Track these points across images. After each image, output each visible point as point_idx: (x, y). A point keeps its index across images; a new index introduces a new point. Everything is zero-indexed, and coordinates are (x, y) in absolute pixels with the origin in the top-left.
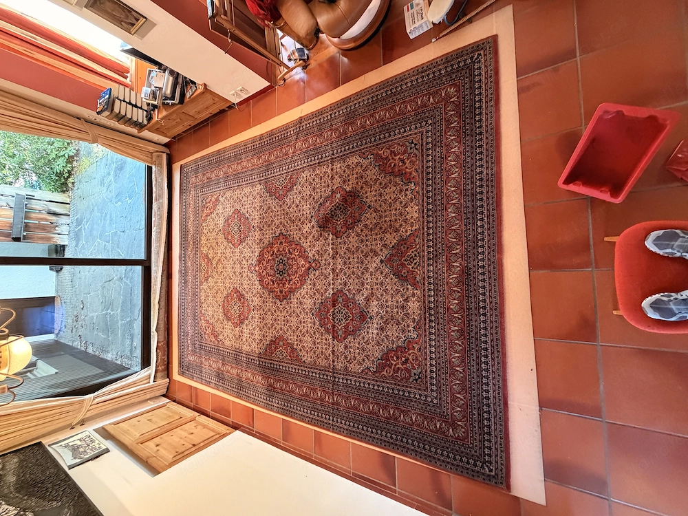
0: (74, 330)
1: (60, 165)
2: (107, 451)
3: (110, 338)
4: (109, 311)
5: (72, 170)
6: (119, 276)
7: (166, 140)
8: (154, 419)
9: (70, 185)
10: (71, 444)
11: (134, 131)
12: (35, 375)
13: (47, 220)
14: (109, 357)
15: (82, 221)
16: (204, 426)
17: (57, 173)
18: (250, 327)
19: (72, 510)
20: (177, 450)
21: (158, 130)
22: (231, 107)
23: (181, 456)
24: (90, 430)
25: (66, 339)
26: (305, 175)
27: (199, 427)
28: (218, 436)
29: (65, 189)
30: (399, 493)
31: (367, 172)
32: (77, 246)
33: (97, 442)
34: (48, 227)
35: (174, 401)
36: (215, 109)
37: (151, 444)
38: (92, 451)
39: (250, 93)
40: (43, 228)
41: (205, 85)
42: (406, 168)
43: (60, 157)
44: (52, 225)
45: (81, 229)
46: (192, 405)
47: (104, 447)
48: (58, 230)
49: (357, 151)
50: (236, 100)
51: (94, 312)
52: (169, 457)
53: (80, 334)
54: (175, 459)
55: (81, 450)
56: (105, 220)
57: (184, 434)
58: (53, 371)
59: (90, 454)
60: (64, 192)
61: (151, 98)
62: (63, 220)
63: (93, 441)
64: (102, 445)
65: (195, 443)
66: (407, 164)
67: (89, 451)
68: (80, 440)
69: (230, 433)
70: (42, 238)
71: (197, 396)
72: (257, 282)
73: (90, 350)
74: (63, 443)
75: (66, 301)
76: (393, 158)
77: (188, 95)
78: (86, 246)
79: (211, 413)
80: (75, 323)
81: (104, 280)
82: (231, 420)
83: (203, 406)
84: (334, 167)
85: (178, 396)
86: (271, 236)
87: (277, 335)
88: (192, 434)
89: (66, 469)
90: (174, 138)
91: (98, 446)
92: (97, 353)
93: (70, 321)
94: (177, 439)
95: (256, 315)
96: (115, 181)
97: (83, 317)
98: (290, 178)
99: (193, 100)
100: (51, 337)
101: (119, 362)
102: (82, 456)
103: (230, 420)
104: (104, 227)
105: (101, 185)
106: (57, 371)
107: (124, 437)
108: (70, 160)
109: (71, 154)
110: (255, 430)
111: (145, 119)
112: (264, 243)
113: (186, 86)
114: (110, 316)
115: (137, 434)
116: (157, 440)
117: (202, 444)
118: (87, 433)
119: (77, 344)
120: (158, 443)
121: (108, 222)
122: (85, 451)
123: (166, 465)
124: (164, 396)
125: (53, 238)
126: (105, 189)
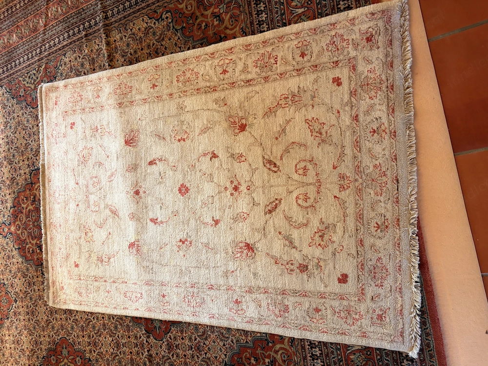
18: (13, 331)
26: (67, 60)
31: (163, 43)
42: (226, 28)
49: (143, 8)
66: (226, 22)
72: (15, 253)
76: (202, 14)
84: (112, 39)
86: (27, 171)
87: (57, 339)
95: (21, 310)
98: (46, 68)
112: (17, 184)
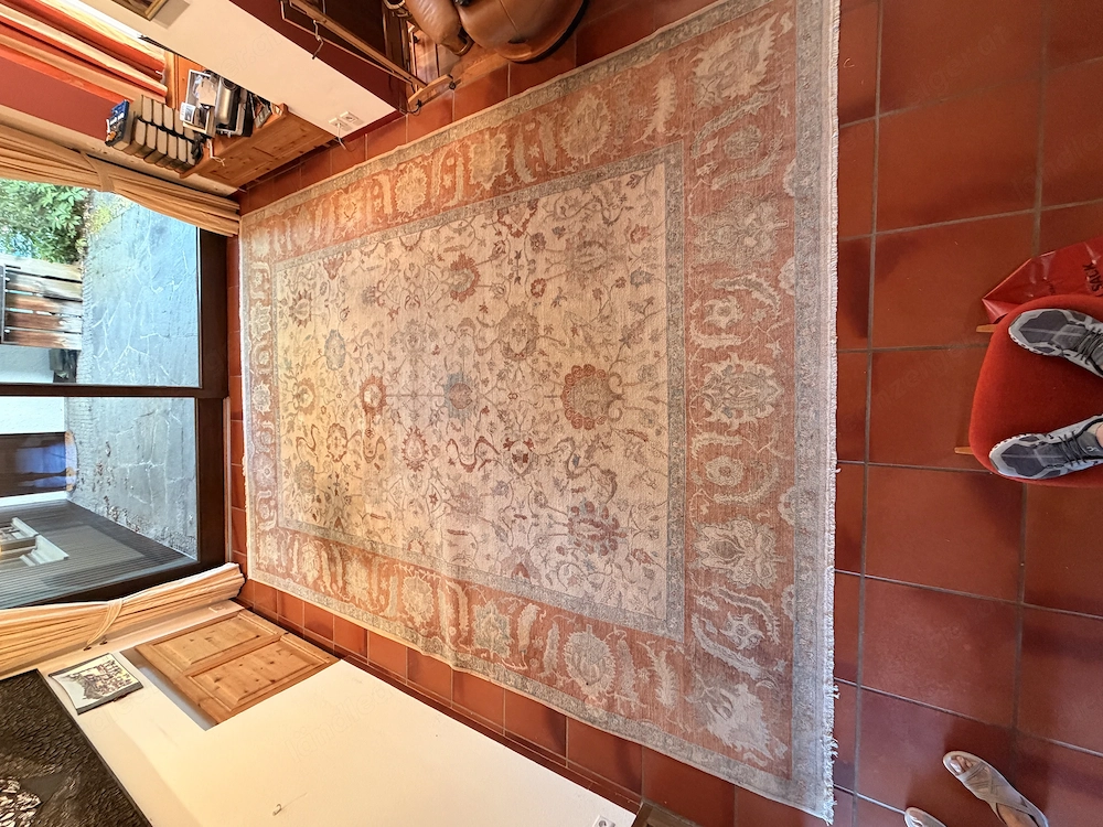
0: (97, 488)
1: (60, 217)
2: (139, 687)
3: (152, 505)
4: (149, 462)
5: (83, 226)
6: (162, 408)
7: (231, 190)
8: (217, 638)
9: (80, 251)
10: (84, 674)
11: (174, 174)
12: (33, 560)
13: (43, 308)
14: (151, 533)
15: (102, 311)
16: (293, 652)
17: (56, 229)
19: (79, 779)
20: (247, 689)
21: (215, 173)
22: (334, 142)
23: (251, 698)
24: (115, 652)
25: (85, 500)
27: (284, 652)
28: (312, 667)
29: (72, 256)
30: (570, 766)
32: (95, 353)
33: (124, 672)
34: (47, 320)
35: (251, 609)
36: (308, 146)
37: (208, 678)
38: (116, 685)
39: (363, 122)
40: (38, 321)
41: (286, 107)
43: (60, 202)
44: (53, 317)
45: (100, 326)
46: (277, 616)
47: (134, 681)
48: (64, 325)
50: (341, 133)
51: (127, 464)
52: (235, 699)
53: (106, 494)
54: (243, 702)
55: (99, 684)
56: (138, 314)
57: (260, 663)
58: (61, 555)
59: (112, 691)
60: (71, 261)
61: (196, 123)
62: (71, 309)
63: (118, 670)
64: (131, 677)
65: (276, 679)
67: (111, 686)
68: (98, 668)
69: (331, 664)
70: (38, 339)
71: (283, 604)
73: (122, 522)
74: (71, 673)
75: (83, 440)
77: (258, 121)
78: (109, 354)
79: (305, 631)
80: (98, 477)
81: (140, 413)
82: (334, 643)
83: (292, 619)
85: (256, 602)
88: (272, 663)
89: (73, 713)
90: (244, 187)
91: (125, 678)
92: (133, 526)
93: (90, 473)
94: (248, 671)
96: (152, 250)
97: (110, 469)
99: (266, 131)
100: (61, 496)
101: (166, 544)
102: (100, 693)
103: (332, 644)
104: (137, 325)
105: (130, 256)
106: (66, 555)
107: (167, 665)
108: (78, 209)
109: (79, 198)
110: (368, 660)
111: (190, 156)
113: (255, 105)
114: (151, 472)
115: (187, 660)
116: (217, 672)
117: (286, 680)
118: (110, 658)
119: (101, 510)
120: (219, 676)
121: (143, 317)
122: (105, 687)
123: (228, 712)
124: (234, 599)
125: (55, 338)
126: (137, 261)
